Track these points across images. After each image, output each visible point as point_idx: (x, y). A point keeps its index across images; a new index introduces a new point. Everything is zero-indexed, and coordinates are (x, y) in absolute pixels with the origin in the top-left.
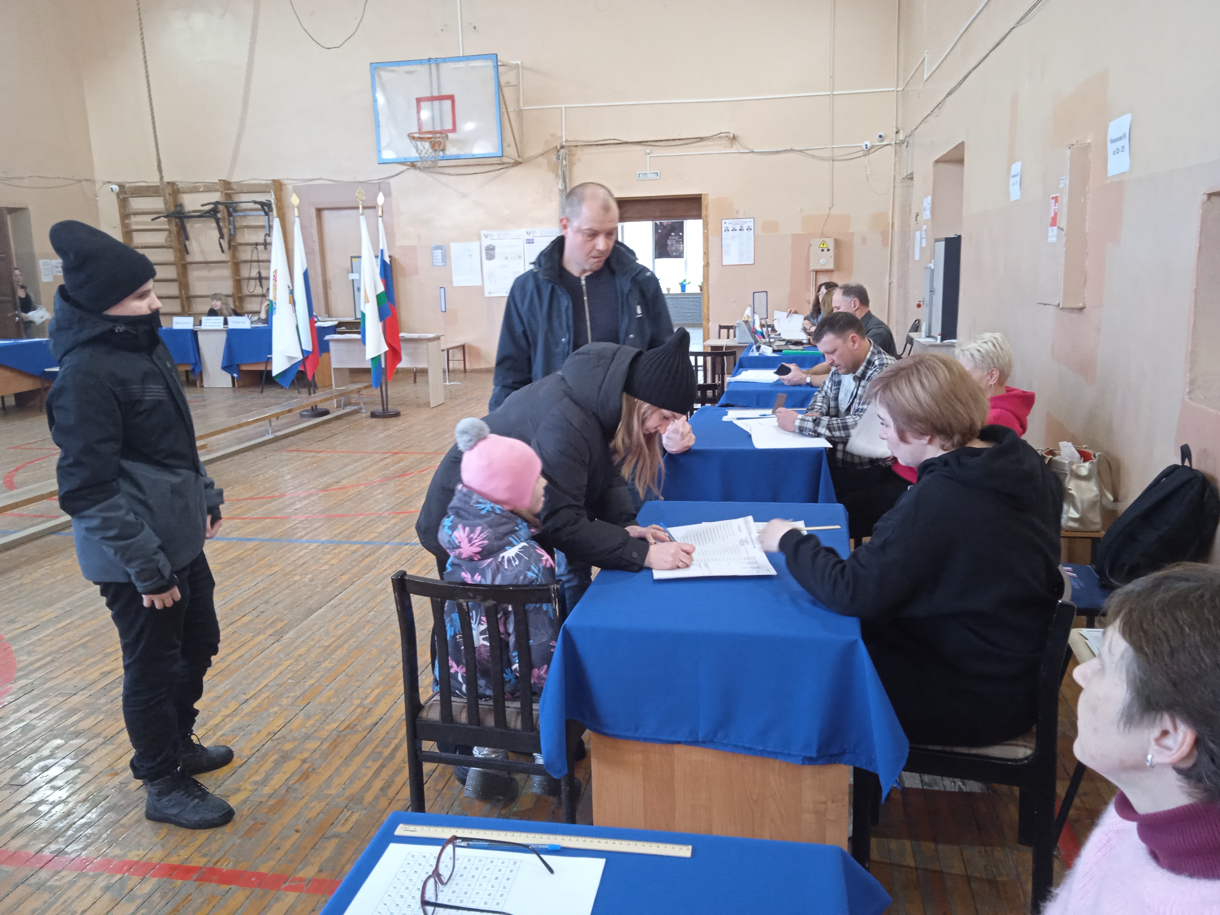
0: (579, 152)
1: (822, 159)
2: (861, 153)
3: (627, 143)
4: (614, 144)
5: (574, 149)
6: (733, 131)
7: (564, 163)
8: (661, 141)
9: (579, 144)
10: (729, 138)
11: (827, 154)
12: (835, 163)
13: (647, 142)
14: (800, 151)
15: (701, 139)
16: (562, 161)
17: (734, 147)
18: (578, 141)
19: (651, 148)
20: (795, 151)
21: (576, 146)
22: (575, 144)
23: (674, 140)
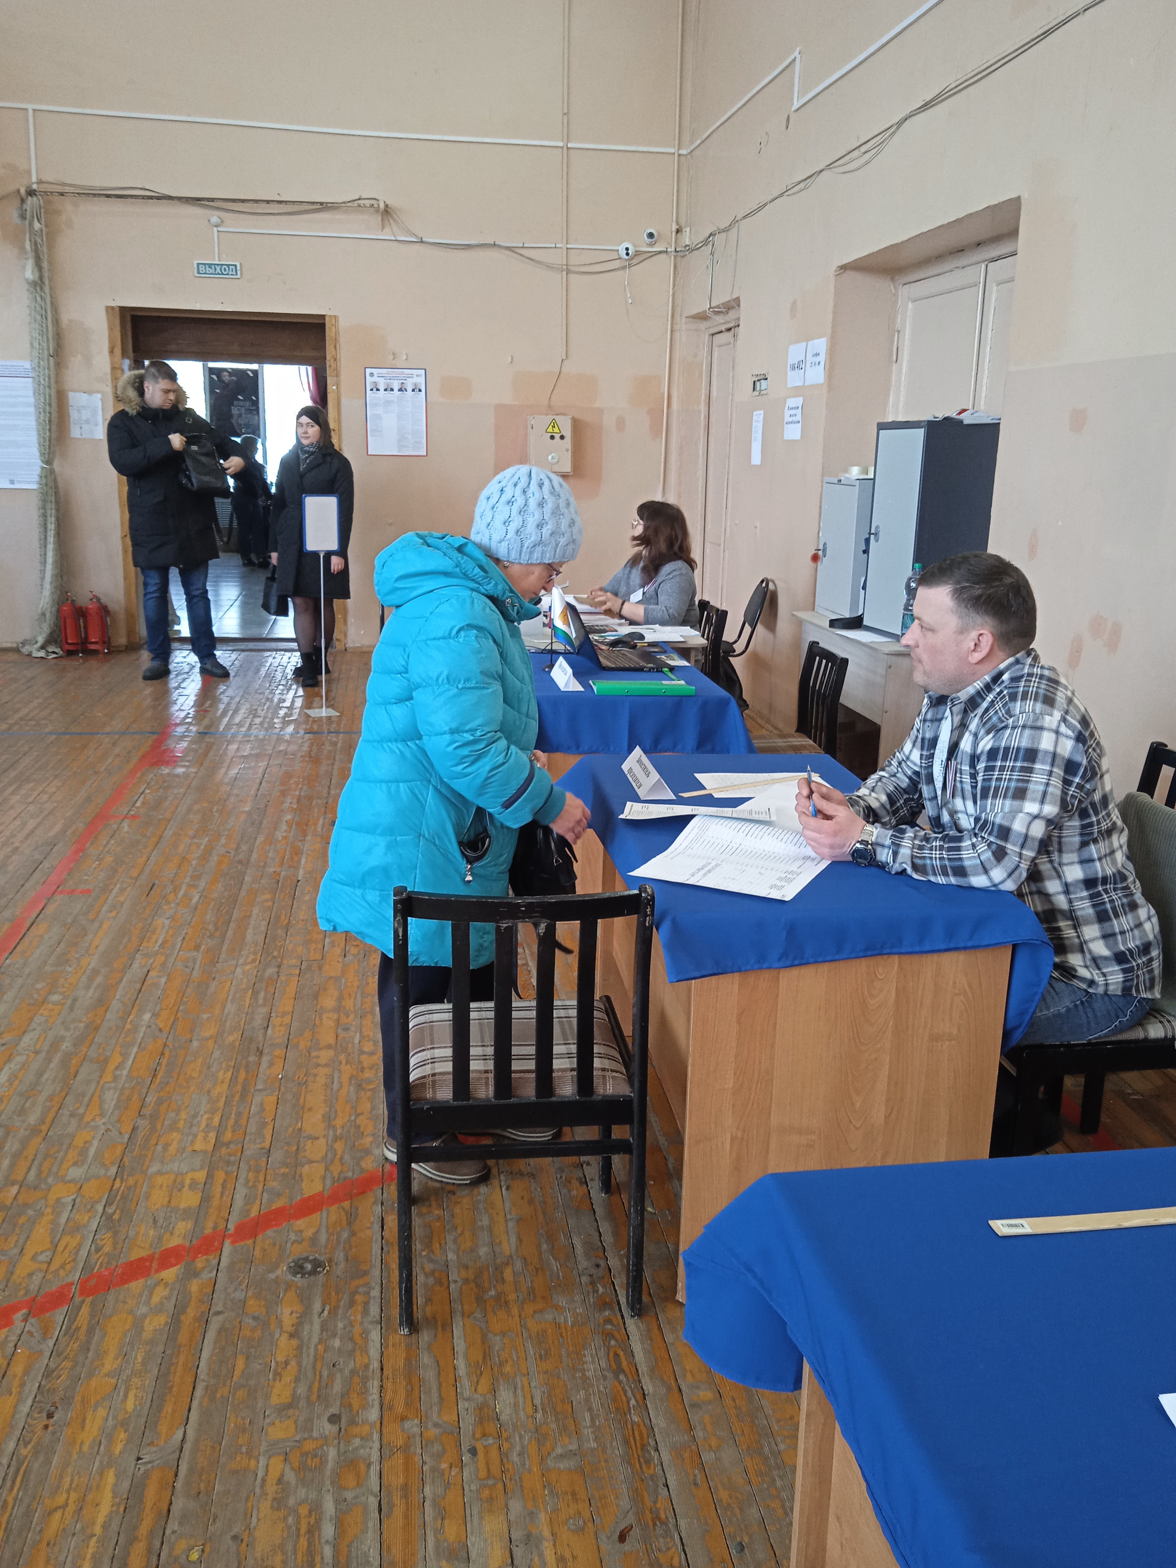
0: (68, 207)
1: (550, 267)
2: (617, 264)
3: (170, 198)
4: (143, 197)
5: (57, 198)
6: (384, 197)
7: (37, 226)
8: (243, 201)
9: (67, 189)
10: (377, 210)
11: (558, 258)
12: (572, 277)
13: (213, 200)
14: (508, 248)
15: (324, 207)
16: (31, 224)
17: (387, 230)
18: (65, 185)
19: (222, 214)
20: (499, 246)
21: (62, 194)
22: (60, 189)
23: (268, 202)
